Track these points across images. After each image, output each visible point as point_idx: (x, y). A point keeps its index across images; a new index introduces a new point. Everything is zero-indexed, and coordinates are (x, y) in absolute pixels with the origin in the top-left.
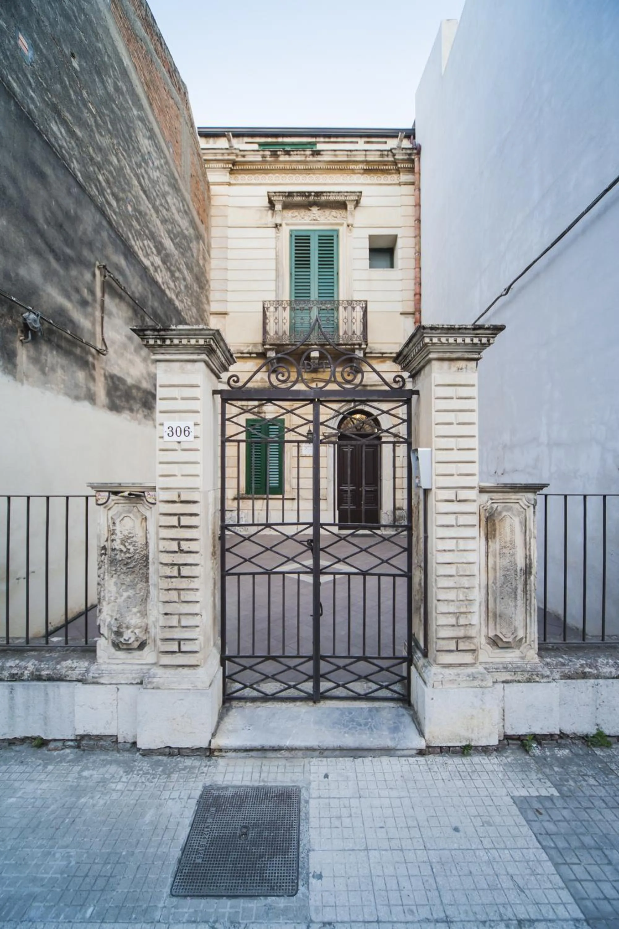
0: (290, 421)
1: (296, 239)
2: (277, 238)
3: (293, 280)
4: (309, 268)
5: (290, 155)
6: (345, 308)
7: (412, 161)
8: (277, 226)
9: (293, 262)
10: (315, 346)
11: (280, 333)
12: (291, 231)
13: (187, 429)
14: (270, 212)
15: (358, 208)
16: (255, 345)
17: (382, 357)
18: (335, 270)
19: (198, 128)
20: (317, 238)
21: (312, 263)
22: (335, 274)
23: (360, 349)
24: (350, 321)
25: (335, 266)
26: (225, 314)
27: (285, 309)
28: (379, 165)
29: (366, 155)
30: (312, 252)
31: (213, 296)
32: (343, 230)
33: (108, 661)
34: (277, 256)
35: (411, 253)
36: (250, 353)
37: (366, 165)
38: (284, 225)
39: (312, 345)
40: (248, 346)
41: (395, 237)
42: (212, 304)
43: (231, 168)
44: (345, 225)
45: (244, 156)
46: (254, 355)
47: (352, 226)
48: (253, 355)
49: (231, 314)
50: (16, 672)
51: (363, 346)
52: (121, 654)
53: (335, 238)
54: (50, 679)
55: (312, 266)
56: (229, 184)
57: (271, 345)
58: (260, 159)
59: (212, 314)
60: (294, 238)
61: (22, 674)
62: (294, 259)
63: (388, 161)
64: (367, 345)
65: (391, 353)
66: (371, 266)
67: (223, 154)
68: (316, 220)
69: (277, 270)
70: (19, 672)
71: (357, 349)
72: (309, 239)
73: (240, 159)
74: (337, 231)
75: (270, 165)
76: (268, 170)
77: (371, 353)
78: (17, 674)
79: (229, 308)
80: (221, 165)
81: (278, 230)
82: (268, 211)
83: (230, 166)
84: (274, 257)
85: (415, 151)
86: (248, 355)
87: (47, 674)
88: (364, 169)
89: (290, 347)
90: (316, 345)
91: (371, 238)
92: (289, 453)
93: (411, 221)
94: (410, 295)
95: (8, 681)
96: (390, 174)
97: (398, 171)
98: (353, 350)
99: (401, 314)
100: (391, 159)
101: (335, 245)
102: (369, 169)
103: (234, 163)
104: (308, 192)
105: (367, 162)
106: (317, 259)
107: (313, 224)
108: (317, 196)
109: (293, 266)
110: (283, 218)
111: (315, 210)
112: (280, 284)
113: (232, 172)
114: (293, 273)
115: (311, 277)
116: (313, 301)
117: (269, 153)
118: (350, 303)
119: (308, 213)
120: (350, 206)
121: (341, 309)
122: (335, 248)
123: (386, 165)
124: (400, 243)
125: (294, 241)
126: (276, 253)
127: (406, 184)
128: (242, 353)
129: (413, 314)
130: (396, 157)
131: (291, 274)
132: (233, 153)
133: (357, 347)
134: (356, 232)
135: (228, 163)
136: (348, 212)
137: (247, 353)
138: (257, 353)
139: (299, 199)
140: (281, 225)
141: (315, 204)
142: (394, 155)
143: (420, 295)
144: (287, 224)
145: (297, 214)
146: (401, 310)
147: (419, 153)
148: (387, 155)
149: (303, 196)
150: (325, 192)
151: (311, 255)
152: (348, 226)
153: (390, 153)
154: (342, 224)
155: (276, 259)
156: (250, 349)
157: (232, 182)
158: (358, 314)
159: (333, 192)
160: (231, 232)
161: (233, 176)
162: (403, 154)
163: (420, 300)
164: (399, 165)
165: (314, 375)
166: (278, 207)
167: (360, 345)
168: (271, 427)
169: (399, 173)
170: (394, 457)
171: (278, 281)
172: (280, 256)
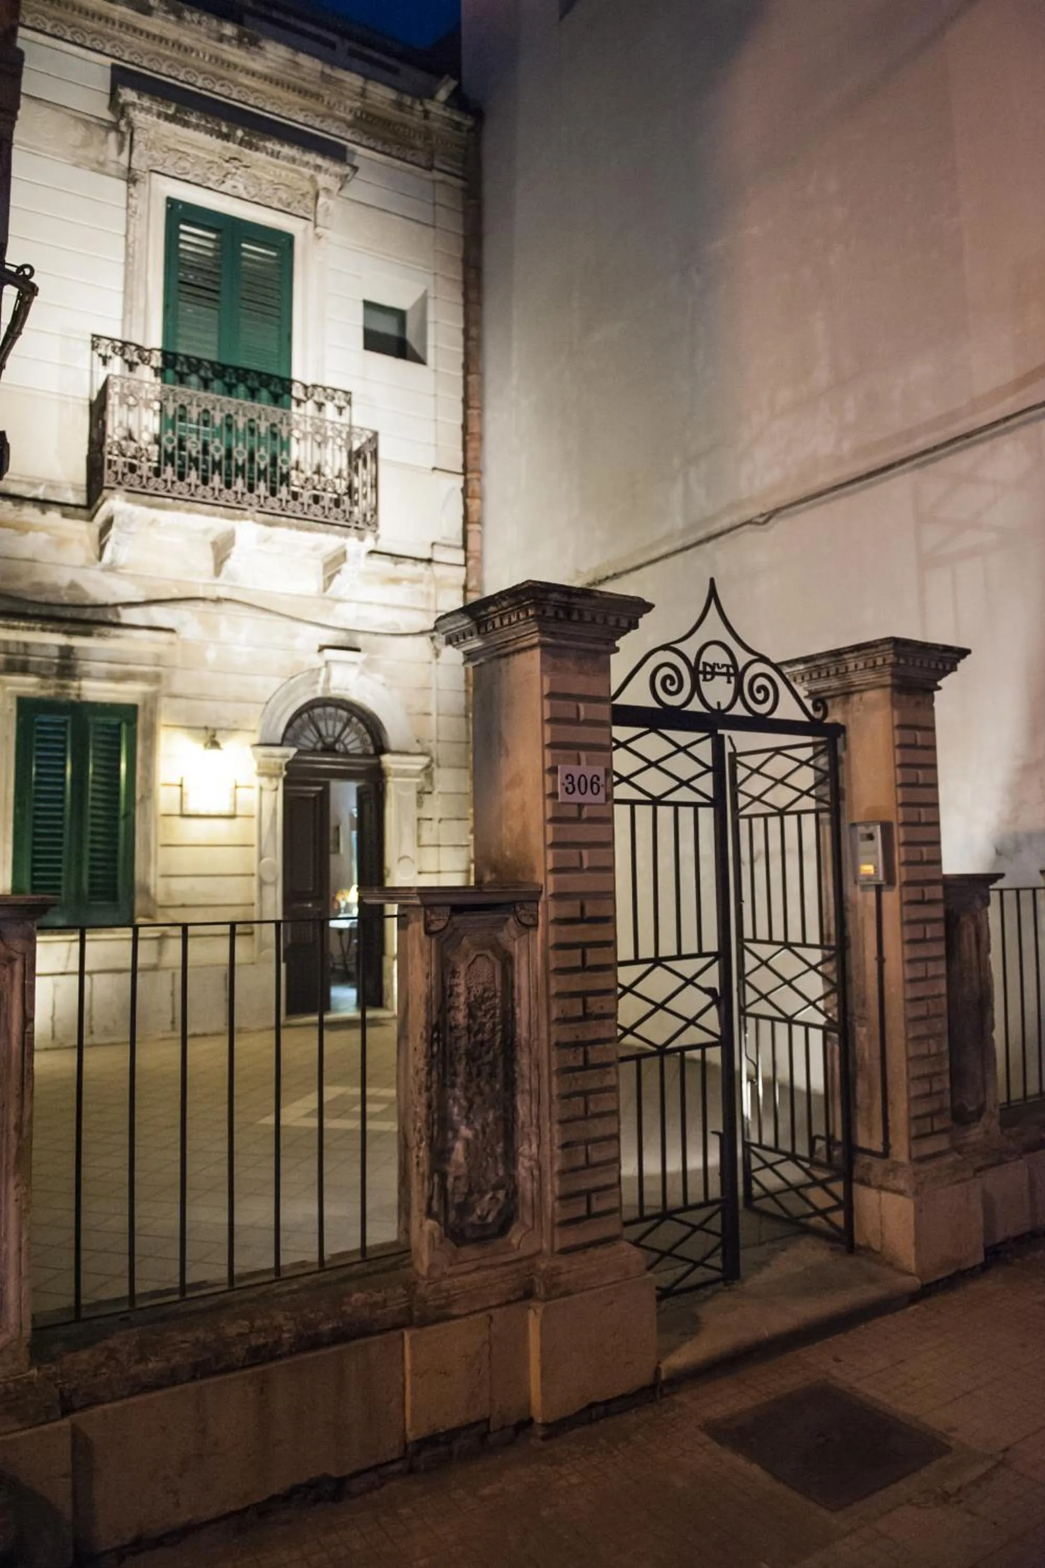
0: (154, 713)
2: (131, 208)
9: (175, 285)
12: (170, 201)
13: (595, 780)
15: (340, 200)
18: (283, 331)
21: (224, 298)
25: (283, 322)
29: (364, 89)
32: (303, 239)
33: (449, 1270)
35: (455, 338)
44: (310, 231)
47: (327, 238)
50: (261, 1341)
52: (469, 1252)
54: (340, 1337)
55: (224, 306)
61: (278, 1342)
66: (367, 345)
70: (270, 1340)
74: (291, 237)
75: (123, 18)
76: (114, 27)
78: (265, 1345)
81: (136, 189)
85: (470, 122)
87: (334, 1329)
88: (356, 117)
92: (149, 804)
95: (244, 1367)
96: (411, 147)
97: (429, 147)
102: (367, 121)
105: (364, 104)
109: (174, 293)
112: (136, 335)
123: (405, 126)
124: (432, 309)
127: (446, 180)
136: (320, 202)
140: (144, 178)
142: (426, 113)
143: (481, 436)
148: (412, 107)
151: (224, 280)
152: (319, 236)
153: (417, 104)
155: (126, 264)
162: (444, 116)
163: (480, 448)
169: (431, 154)
170: (419, 819)
171: (131, 325)
172: (137, 256)
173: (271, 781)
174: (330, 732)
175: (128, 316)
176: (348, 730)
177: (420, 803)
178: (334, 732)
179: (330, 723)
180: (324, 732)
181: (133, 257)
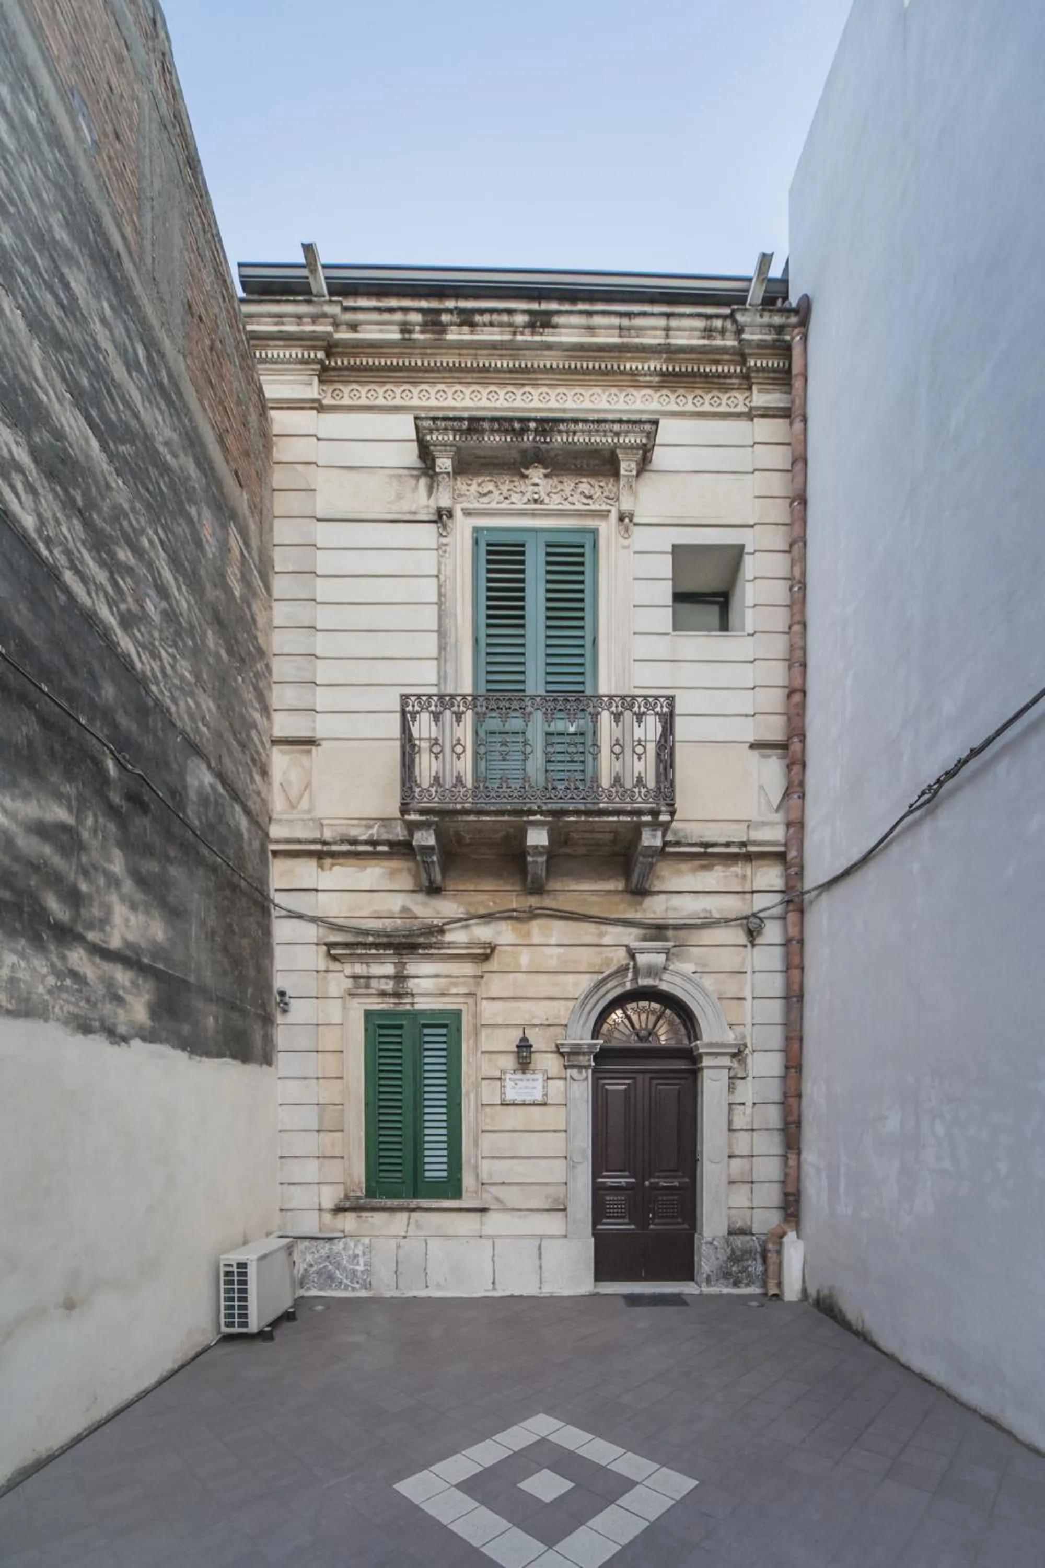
0: (475, 1015)
1: (489, 553)
2: (441, 548)
3: (483, 658)
4: (522, 626)
5: (472, 325)
6: (617, 717)
7: (785, 350)
8: (442, 517)
9: (483, 612)
10: (538, 817)
11: (449, 782)
12: (476, 530)
14: (423, 482)
15: (646, 475)
16: (385, 822)
17: (705, 854)
18: (588, 633)
19: (240, 265)
20: (542, 550)
21: (529, 612)
22: (588, 642)
23: (656, 825)
24: (628, 751)
25: (588, 623)
26: (311, 742)
27: (459, 716)
28: (699, 362)
29: (667, 329)
30: (529, 586)
31: (280, 696)
32: (607, 529)
34: (440, 595)
35: (779, 592)
36: (373, 843)
37: (668, 360)
38: (458, 514)
39: (531, 812)
40: (370, 827)
41: (737, 552)
42: (278, 718)
43: (321, 362)
44: (614, 516)
45: (354, 327)
46: (385, 848)
47: (631, 516)
48: (381, 848)
49: (324, 743)
51: (664, 818)
53: (588, 550)
55: (529, 622)
56: (320, 407)
57: (422, 812)
58: (394, 335)
59: (276, 742)
60: (483, 548)
62: (483, 603)
63: (724, 350)
64: (672, 813)
65: (728, 845)
66: (678, 626)
67: (299, 317)
68: (542, 502)
69: (441, 632)
71: (647, 824)
72: (522, 553)
73: (344, 335)
74: (594, 532)
75: (423, 355)
76: (416, 369)
77: (678, 844)
79: (322, 727)
80: (295, 352)
81: (445, 527)
82: (417, 478)
83: (321, 355)
84: (435, 599)
85: (794, 320)
86: (369, 848)
88: (662, 374)
89: (472, 818)
90: (542, 813)
91: (678, 551)
92: (472, 1096)
93: (779, 511)
94: (774, 699)
96: (727, 389)
97: (747, 381)
98: (637, 829)
99: (752, 746)
100: (731, 343)
101: (588, 569)
102: (674, 374)
103: (331, 348)
104: (521, 420)
105: (669, 352)
106: (542, 604)
107: (533, 514)
108: (544, 433)
109: (483, 621)
110: (457, 496)
111: (536, 474)
112: (450, 669)
113: (325, 375)
114: (483, 641)
115: (529, 650)
116: (533, 698)
117: (416, 318)
118: (628, 701)
119: (521, 485)
120: (627, 466)
121: (605, 718)
122: (588, 578)
123: (717, 362)
124: (750, 566)
125: (483, 557)
126: (440, 587)
127: (767, 413)
128: (354, 842)
129: (784, 746)
130: (745, 336)
131: (476, 641)
132: (325, 315)
133: (648, 818)
134: (641, 538)
135: (315, 348)
136: (622, 482)
137: (366, 843)
138: (390, 844)
139: (497, 439)
140: (450, 514)
141: (536, 458)
142: (740, 331)
143: (804, 693)
144: (468, 513)
145: (490, 487)
146: (751, 739)
147: (804, 323)
148: (723, 332)
149: (506, 431)
150: (563, 421)
151: (528, 594)
152: (621, 519)
153: (729, 324)
154: (604, 515)
155: (440, 604)
156: (374, 832)
157: (325, 402)
158: (650, 729)
159: (585, 421)
160: (324, 534)
161: (329, 389)
162: (761, 326)
163: (803, 705)
164: (752, 363)
165: (534, 901)
166: (444, 463)
167: (655, 813)
168: (427, 1031)
169: (750, 389)
170: (730, 1104)
171: (445, 661)
172: (448, 595)
173: (580, 1072)
174: (643, 1025)
175: (443, 653)
176: (661, 1022)
177: (731, 1089)
178: (647, 1025)
179: (643, 1017)
180: (637, 1026)
181: (445, 596)
